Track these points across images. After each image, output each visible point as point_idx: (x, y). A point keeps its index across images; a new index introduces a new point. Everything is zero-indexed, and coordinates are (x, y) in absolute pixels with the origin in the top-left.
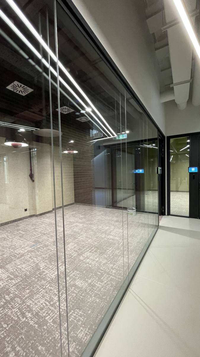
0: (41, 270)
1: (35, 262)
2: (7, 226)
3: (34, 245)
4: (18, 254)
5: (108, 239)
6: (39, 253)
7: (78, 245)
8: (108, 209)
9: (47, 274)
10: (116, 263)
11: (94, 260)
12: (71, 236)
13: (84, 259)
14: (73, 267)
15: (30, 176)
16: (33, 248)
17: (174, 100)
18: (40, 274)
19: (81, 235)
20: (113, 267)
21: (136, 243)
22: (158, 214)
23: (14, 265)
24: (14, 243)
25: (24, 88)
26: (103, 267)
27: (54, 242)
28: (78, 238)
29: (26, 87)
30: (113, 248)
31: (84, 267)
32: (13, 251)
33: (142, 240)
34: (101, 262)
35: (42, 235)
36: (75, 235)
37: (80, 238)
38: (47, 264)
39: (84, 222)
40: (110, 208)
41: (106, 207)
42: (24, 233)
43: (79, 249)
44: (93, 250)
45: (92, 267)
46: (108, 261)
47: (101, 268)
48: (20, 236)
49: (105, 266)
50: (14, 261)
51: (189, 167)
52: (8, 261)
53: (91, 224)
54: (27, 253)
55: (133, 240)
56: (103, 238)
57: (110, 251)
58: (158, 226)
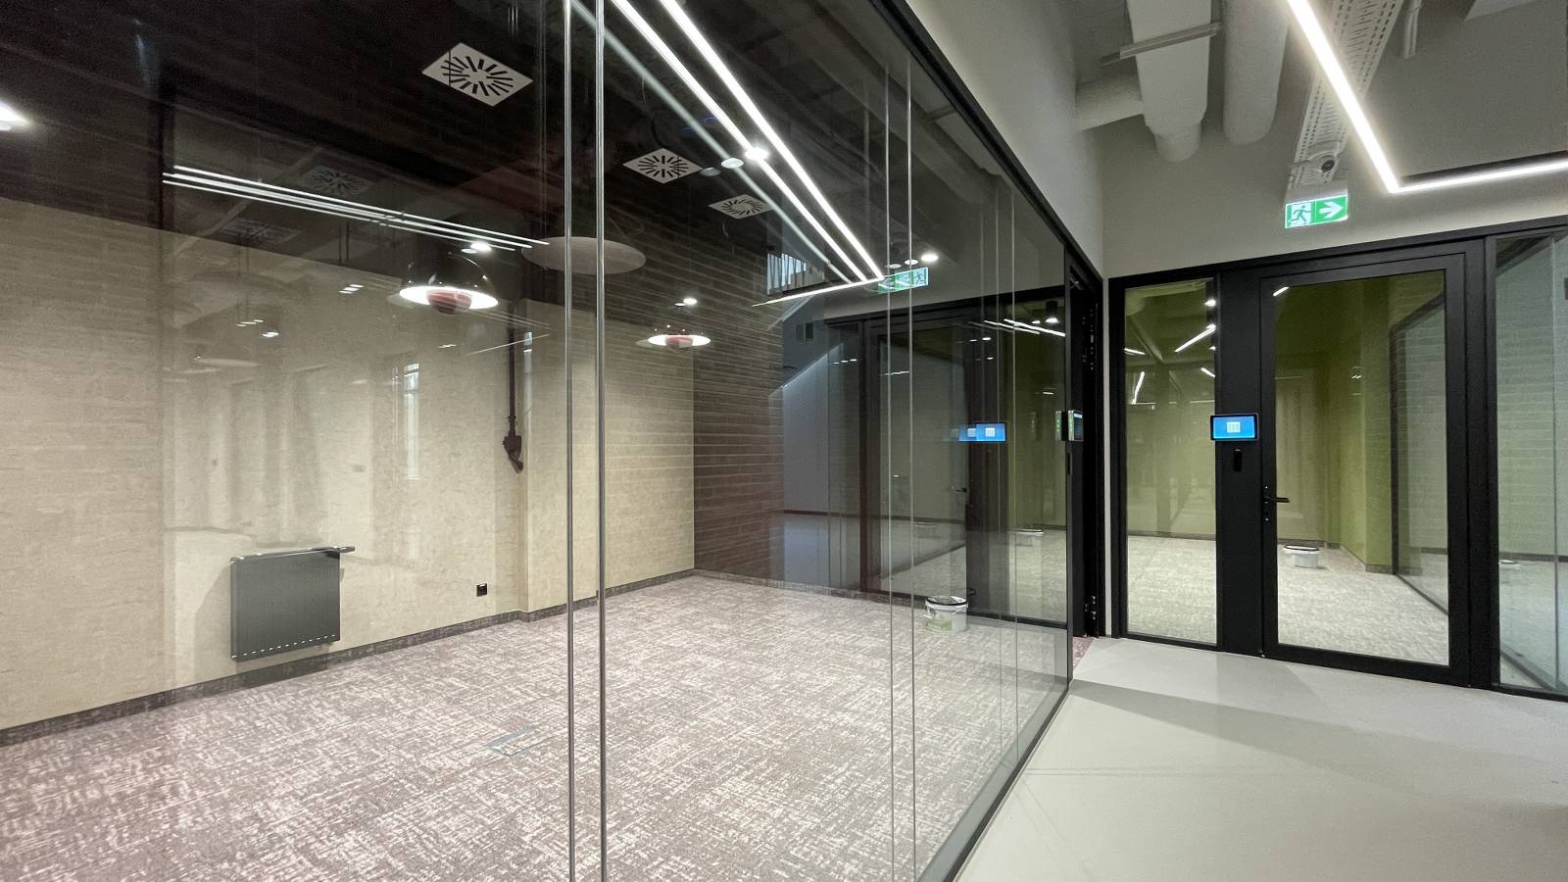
0: (523, 842)
1: (502, 810)
2: (397, 655)
3: (503, 739)
4: (433, 773)
5: (834, 726)
6: (521, 774)
7: (695, 746)
8: (843, 600)
9: (548, 863)
10: (863, 833)
11: (764, 815)
12: (669, 707)
13: (719, 808)
14: (666, 840)
15: (504, 443)
16: (498, 748)
17: (1141, 117)
18: (518, 860)
19: (715, 705)
20: (846, 848)
21: (959, 749)
22: (1065, 627)
23: (412, 817)
24: (421, 726)
25: (493, 71)
26: (803, 845)
27: (590, 729)
28: (696, 719)
29: (501, 67)
30: (854, 767)
31: (714, 841)
32: (415, 760)
33: (988, 738)
34: (792, 826)
35: (543, 698)
36: (686, 704)
37: (710, 718)
38: (555, 820)
39: (730, 651)
40: (849, 597)
41: (834, 594)
42: (465, 686)
43: (702, 764)
44: (763, 771)
45: (752, 844)
46: (829, 824)
47: (792, 853)
48: (448, 700)
49: (813, 844)
50: (415, 798)
51: (1212, 418)
52: (386, 800)
53: (760, 661)
54: (471, 771)
55: (947, 735)
56: (808, 723)
57: (839, 781)
58: (1069, 679)
